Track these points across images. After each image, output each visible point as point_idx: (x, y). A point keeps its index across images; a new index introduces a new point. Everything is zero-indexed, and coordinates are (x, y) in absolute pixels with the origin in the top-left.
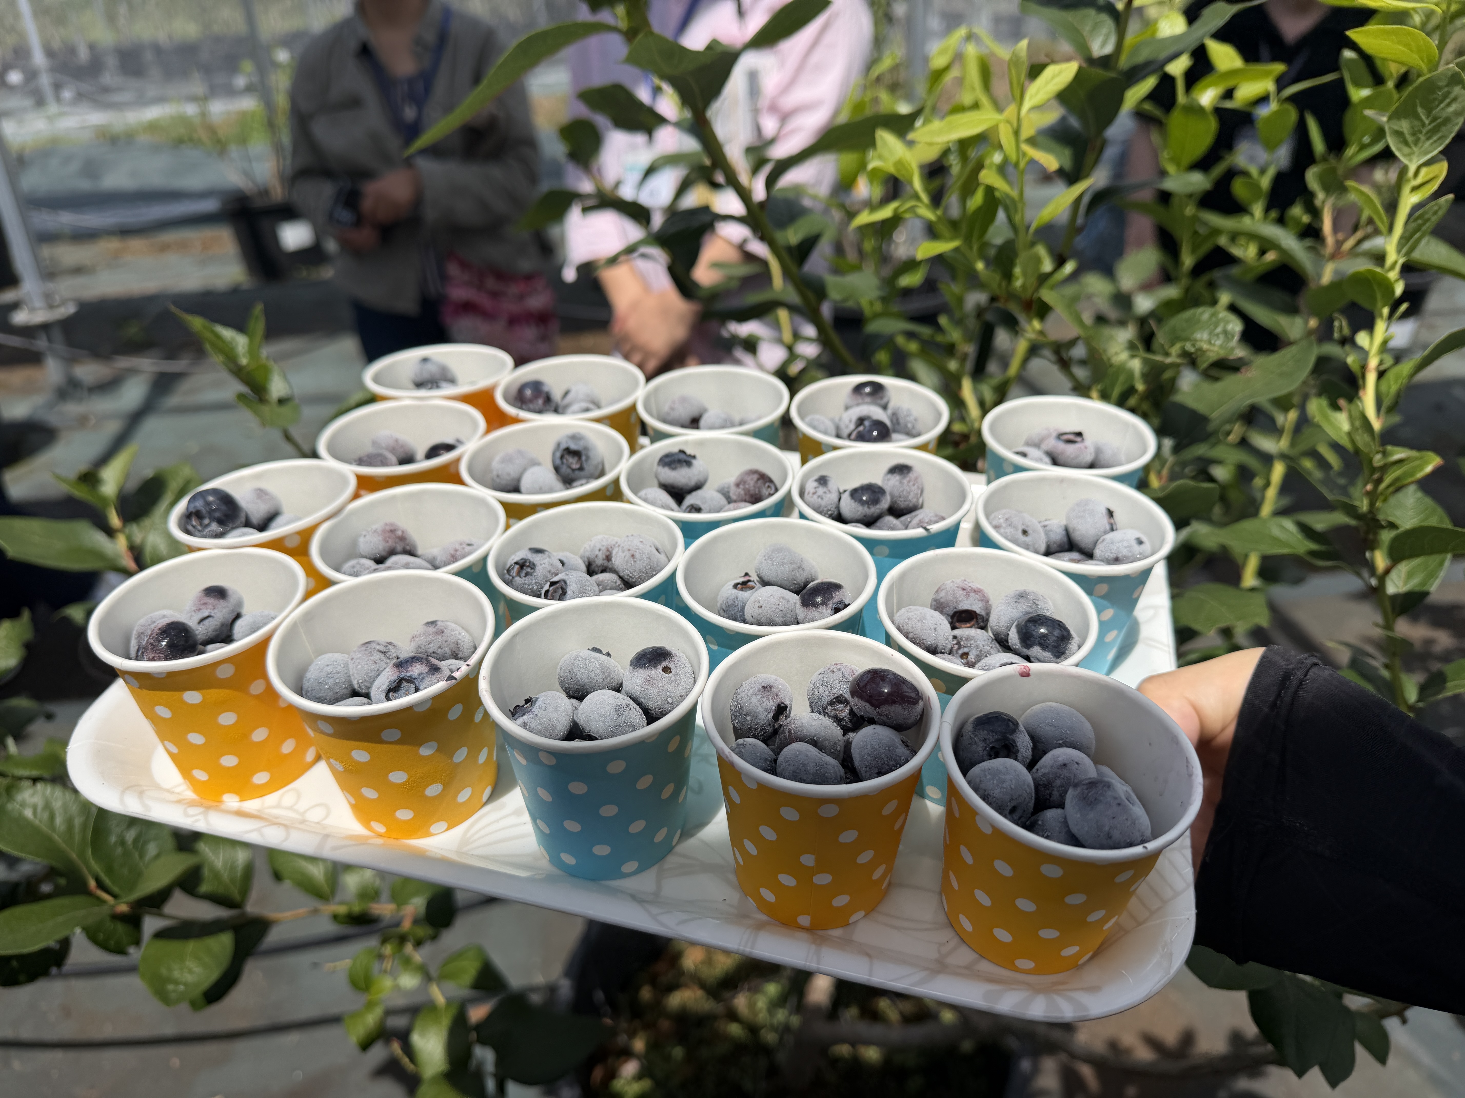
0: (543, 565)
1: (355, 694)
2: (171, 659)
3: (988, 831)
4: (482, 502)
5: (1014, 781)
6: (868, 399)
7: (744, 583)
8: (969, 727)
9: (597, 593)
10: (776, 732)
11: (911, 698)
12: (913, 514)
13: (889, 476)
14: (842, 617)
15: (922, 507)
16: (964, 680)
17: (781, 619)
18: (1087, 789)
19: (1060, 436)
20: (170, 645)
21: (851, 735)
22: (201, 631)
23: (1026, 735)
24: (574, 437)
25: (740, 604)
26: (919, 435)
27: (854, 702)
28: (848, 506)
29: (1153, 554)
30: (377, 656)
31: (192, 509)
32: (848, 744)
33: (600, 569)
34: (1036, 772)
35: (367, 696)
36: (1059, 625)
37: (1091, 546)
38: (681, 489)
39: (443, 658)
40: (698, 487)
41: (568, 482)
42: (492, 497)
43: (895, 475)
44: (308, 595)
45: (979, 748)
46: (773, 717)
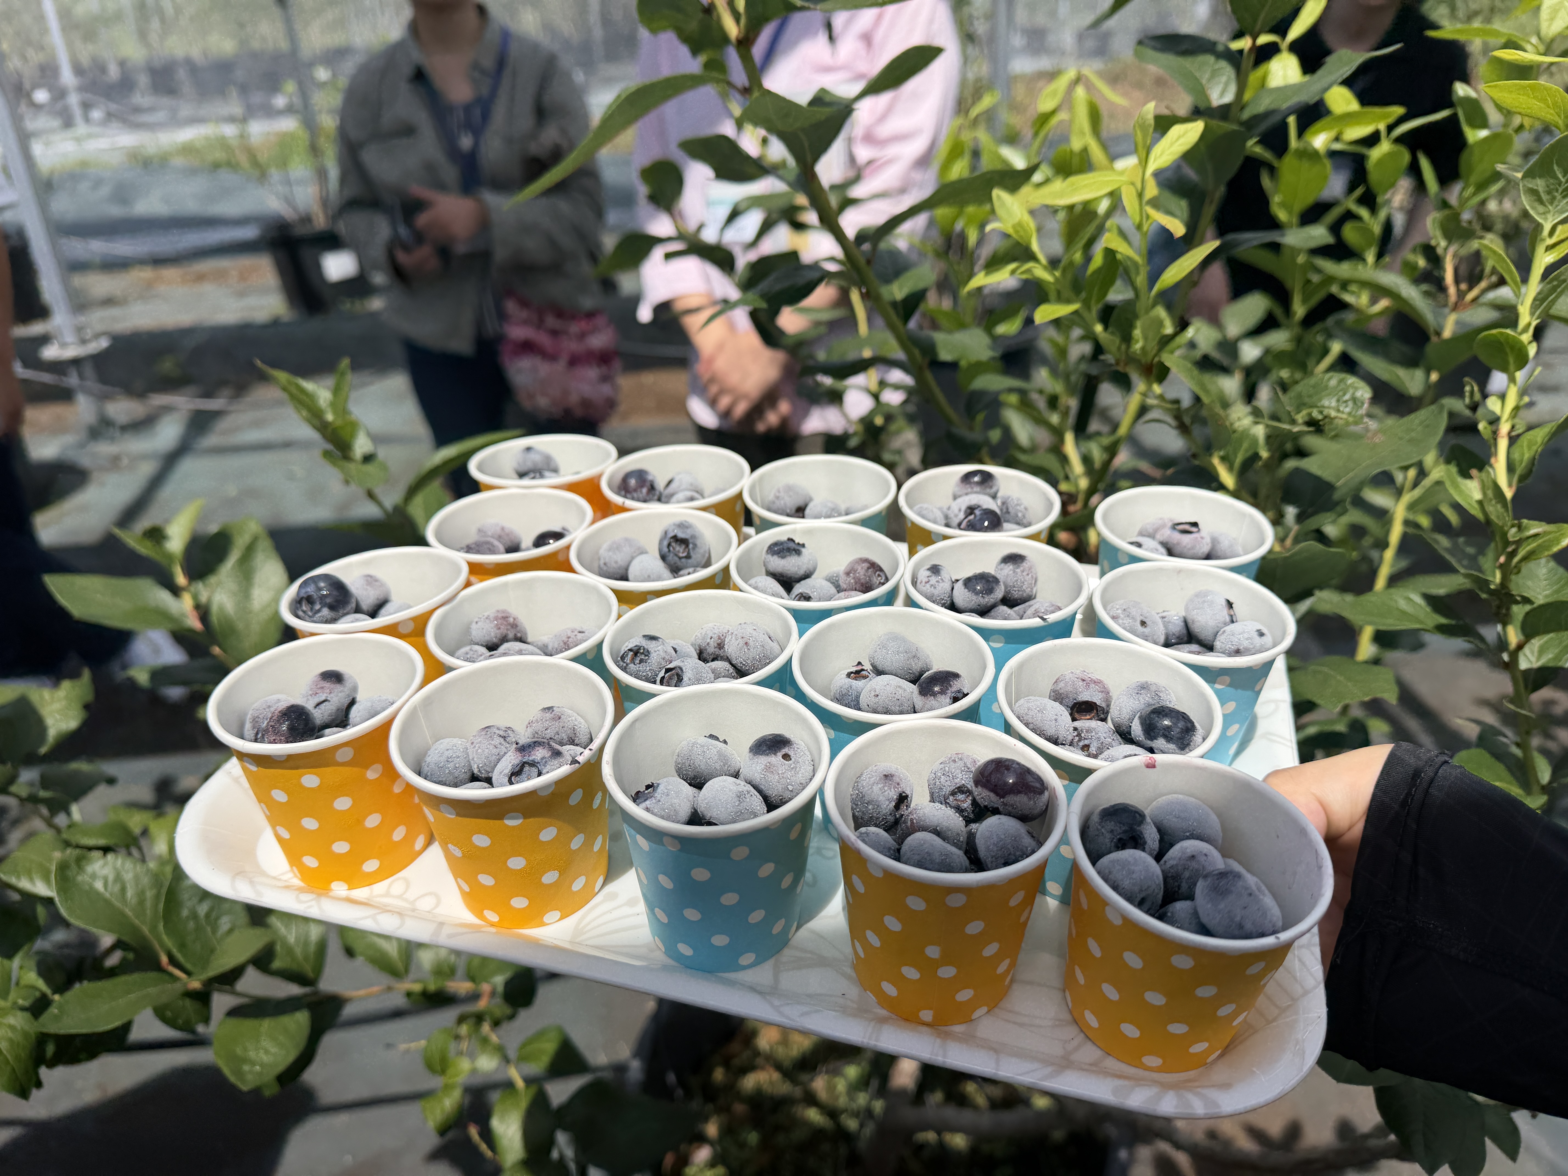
0: (657, 652)
1: (474, 778)
2: (291, 742)
3: (1118, 922)
4: (595, 589)
5: (1143, 872)
6: (977, 489)
7: (857, 672)
8: (1096, 818)
9: (713, 679)
10: (897, 822)
11: (1037, 788)
12: (1027, 604)
13: (1003, 565)
14: (961, 706)
15: (1035, 598)
16: (1088, 772)
17: (898, 708)
18: (1218, 879)
19: (1175, 526)
20: (291, 729)
21: (973, 826)
22: (319, 715)
23: (1153, 826)
24: (682, 526)
25: (854, 694)
26: (1029, 525)
27: (978, 792)
28: (961, 596)
29: (1274, 646)
30: (497, 741)
31: (302, 594)
32: (971, 836)
33: (712, 657)
34: (1165, 864)
35: (489, 781)
36: (1184, 717)
37: (1211, 638)
38: (790, 578)
39: (562, 744)
40: (807, 576)
41: (675, 571)
42: (604, 585)
43: (1009, 564)
44: (426, 681)
45: (1106, 839)
46: (895, 807)
